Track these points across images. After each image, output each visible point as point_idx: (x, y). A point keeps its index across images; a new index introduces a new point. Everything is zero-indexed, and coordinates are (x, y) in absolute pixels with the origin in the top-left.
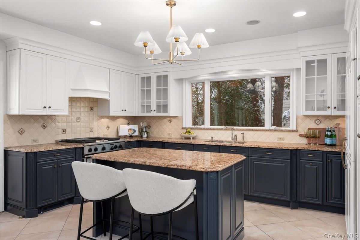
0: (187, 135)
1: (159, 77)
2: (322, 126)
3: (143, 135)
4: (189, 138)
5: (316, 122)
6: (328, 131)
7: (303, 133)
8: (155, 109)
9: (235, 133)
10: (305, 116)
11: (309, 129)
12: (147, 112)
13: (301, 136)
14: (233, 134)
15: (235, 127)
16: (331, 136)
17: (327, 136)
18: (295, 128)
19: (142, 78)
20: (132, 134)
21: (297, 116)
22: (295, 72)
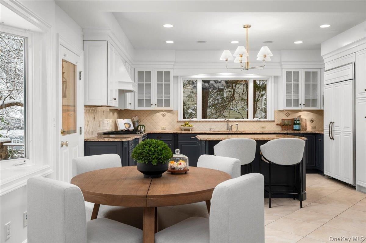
0: (186, 127)
1: (160, 74)
2: (291, 117)
3: (141, 129)
4: (189, 130)
5: (287, 114)
6: (296, 120)
7: (279, 123)
8: (156, 103)
9: (230, 124)
10: (279, 110)
11: (282, 120)
12: (146, 106)
13: (277, 125)
14: (228, 125)
15: (230, 120)
16: (299, 124)
17: (296, 124)
18: (273, 120)
19: (139, 72)
20: (129, 128)
21: (274, 111)
22: (273, 78)
